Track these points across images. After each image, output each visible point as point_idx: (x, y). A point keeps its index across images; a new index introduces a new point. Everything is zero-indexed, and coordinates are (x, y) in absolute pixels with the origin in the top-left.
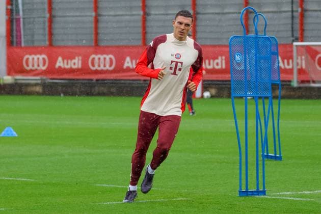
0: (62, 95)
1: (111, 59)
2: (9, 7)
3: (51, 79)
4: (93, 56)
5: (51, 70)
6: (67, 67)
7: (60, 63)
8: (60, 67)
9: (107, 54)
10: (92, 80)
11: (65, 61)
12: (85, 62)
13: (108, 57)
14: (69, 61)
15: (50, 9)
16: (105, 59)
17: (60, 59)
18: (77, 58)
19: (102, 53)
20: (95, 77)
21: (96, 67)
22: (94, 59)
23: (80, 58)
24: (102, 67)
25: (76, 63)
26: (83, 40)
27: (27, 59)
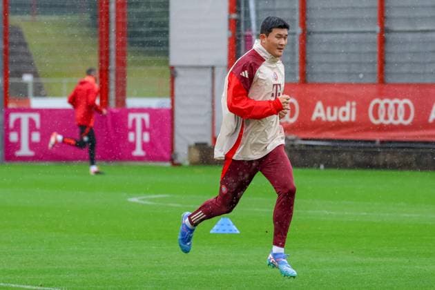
0: (322, 167)
1: (406, 106)
2: (234, 16)
3: (304, 139)
4: (376, 101)
5: (304, 125)
6: (333, 119)
7: (319, 112)
8: (319, 119)
9: (401, 97)
10: (373, 142)
11: (329, 109)
12: (362, 109)
13: (402, 103)
14: (335, 109)
15: (304, 20)
16: (396, 106)
17: (319, 105)
18: (348, 104)
19: (392, 98)
20: (378, 137)
21: (382, 120)
22: (377, 105)
23: (354, 104)
24: (391, 120)
25: (347, 113)
26: (359, 73)
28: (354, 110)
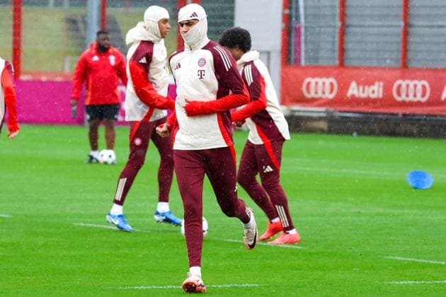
0: (355, 134)
1: (424, 87)
2: (287, 11)
3: (341, 112)
4: (399, 82)
5: (340, 100)
6: (363, 96)
7: (354, 90)
8: (353, 96)
9: (420, 79)
10: (397, 115)
11: (361, 88)
12: (387, 89)
13: (420, 84)
14: (366, 88)
15: (343, 16)
16: (415, 86)
17: (354, 84)
18: (377, 84)
19: (412, 79)
20: (400, 111)
21: (403, 98)
22: (400, 86)
23: (382, 84)
24: (411, 98)
25: (376, 91)
26: (386, 59)
27: (309, 84)
28: (381, 89)
